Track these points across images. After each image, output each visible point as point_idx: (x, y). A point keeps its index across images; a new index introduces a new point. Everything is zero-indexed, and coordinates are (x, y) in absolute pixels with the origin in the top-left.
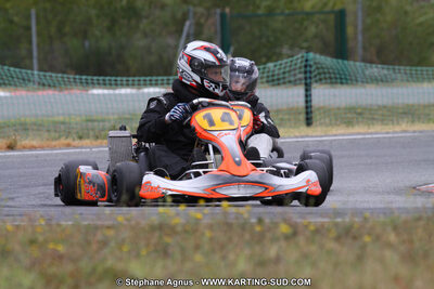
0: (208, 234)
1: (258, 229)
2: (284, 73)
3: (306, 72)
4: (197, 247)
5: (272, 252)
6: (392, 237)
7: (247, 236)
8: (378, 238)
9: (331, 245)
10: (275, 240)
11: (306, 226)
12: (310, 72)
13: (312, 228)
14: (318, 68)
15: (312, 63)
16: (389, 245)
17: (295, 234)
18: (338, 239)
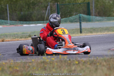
0: (56, 64)
1: (69, 62)
2: (74, 19)
3: (80, 19)
4: (53, 67)
5: (73, 68)
6: (105, 63)
7: (66, 64)
8: (101, 64)
9: (88, 66)
10: (74, 65)
11: (82, 61)
12: (81, 19)
13: (83, 61)
14: (83, 18)
15: (81, 17)
16: (104, 65)
17: (79, 63)
18: (90, 64)
